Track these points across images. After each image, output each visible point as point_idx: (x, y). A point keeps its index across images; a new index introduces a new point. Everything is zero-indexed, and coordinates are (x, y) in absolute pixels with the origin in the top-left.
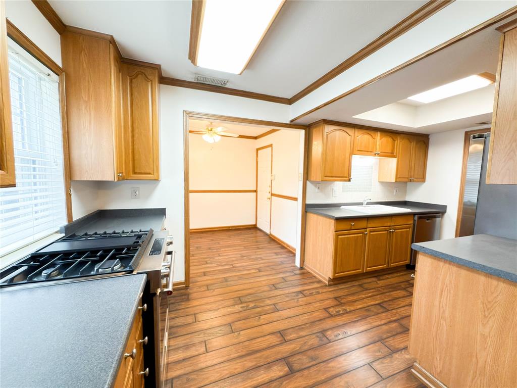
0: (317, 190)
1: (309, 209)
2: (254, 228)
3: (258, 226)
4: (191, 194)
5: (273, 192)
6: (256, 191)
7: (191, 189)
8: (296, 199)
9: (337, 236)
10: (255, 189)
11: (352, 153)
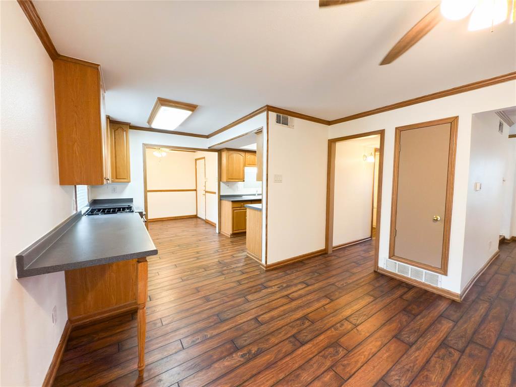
0: (227, 187)
1: (222, 198)
2: (196, 217)
3: (198, 216)
4: (148, 194)
5: (206, 190)
6: (196, 190)
7: (148, 189)
8: (215, 193)
9: (233, 211)
10: (195, 188)
11: (245, 166)
